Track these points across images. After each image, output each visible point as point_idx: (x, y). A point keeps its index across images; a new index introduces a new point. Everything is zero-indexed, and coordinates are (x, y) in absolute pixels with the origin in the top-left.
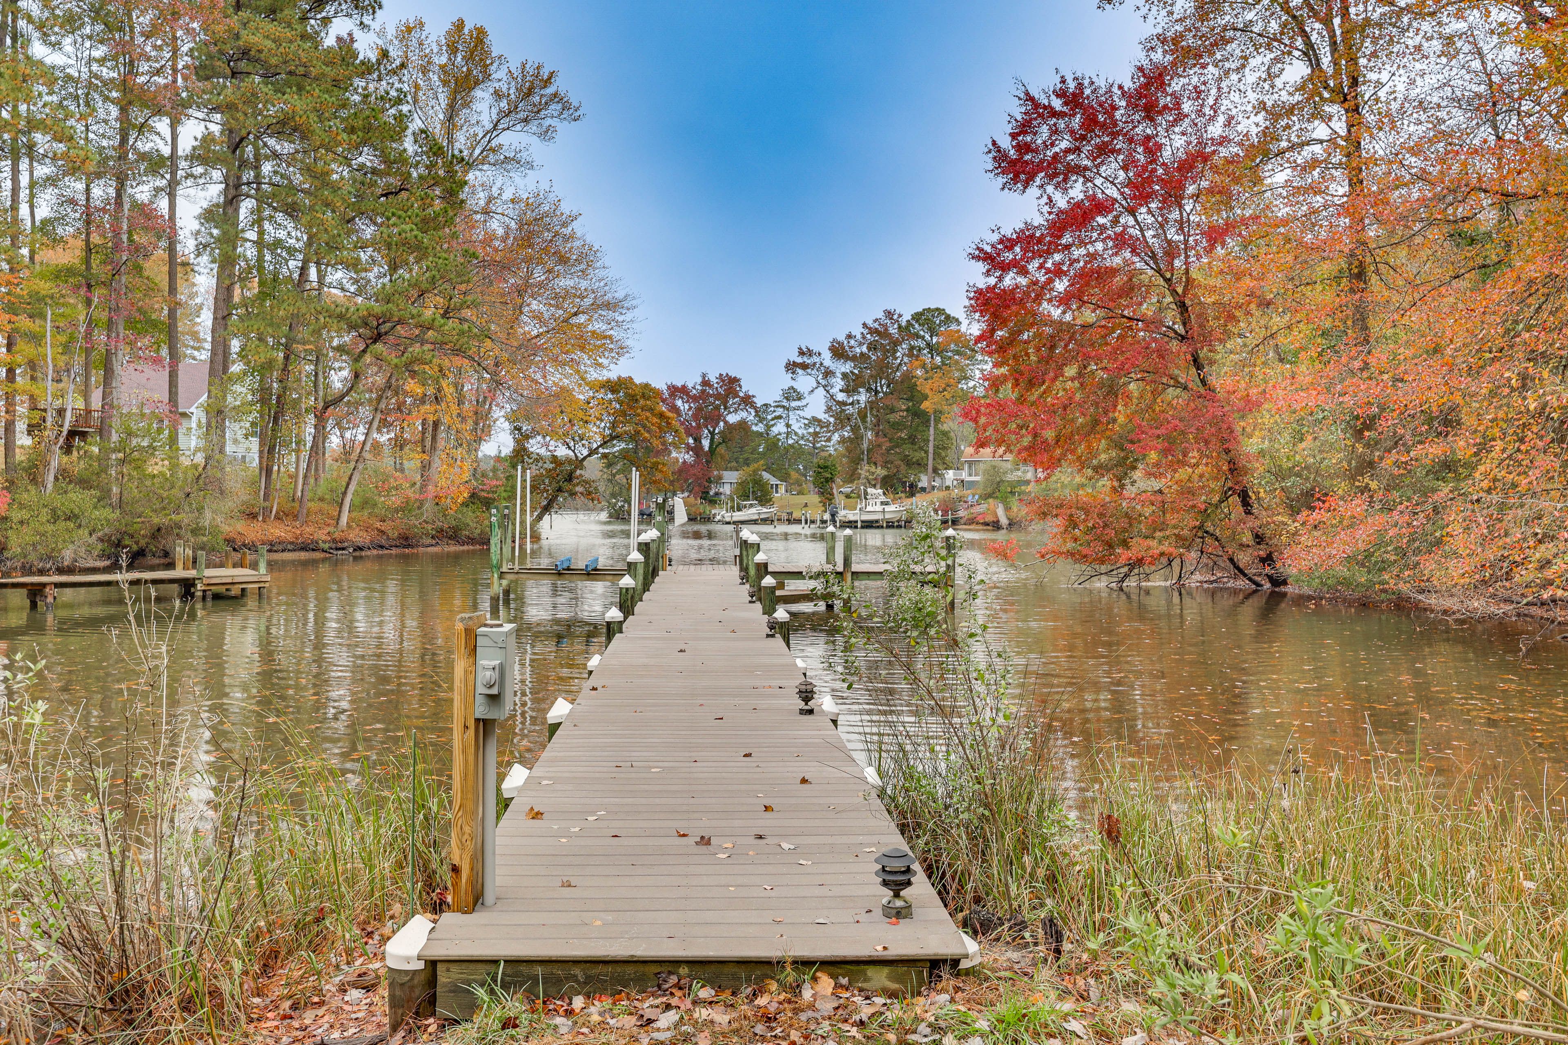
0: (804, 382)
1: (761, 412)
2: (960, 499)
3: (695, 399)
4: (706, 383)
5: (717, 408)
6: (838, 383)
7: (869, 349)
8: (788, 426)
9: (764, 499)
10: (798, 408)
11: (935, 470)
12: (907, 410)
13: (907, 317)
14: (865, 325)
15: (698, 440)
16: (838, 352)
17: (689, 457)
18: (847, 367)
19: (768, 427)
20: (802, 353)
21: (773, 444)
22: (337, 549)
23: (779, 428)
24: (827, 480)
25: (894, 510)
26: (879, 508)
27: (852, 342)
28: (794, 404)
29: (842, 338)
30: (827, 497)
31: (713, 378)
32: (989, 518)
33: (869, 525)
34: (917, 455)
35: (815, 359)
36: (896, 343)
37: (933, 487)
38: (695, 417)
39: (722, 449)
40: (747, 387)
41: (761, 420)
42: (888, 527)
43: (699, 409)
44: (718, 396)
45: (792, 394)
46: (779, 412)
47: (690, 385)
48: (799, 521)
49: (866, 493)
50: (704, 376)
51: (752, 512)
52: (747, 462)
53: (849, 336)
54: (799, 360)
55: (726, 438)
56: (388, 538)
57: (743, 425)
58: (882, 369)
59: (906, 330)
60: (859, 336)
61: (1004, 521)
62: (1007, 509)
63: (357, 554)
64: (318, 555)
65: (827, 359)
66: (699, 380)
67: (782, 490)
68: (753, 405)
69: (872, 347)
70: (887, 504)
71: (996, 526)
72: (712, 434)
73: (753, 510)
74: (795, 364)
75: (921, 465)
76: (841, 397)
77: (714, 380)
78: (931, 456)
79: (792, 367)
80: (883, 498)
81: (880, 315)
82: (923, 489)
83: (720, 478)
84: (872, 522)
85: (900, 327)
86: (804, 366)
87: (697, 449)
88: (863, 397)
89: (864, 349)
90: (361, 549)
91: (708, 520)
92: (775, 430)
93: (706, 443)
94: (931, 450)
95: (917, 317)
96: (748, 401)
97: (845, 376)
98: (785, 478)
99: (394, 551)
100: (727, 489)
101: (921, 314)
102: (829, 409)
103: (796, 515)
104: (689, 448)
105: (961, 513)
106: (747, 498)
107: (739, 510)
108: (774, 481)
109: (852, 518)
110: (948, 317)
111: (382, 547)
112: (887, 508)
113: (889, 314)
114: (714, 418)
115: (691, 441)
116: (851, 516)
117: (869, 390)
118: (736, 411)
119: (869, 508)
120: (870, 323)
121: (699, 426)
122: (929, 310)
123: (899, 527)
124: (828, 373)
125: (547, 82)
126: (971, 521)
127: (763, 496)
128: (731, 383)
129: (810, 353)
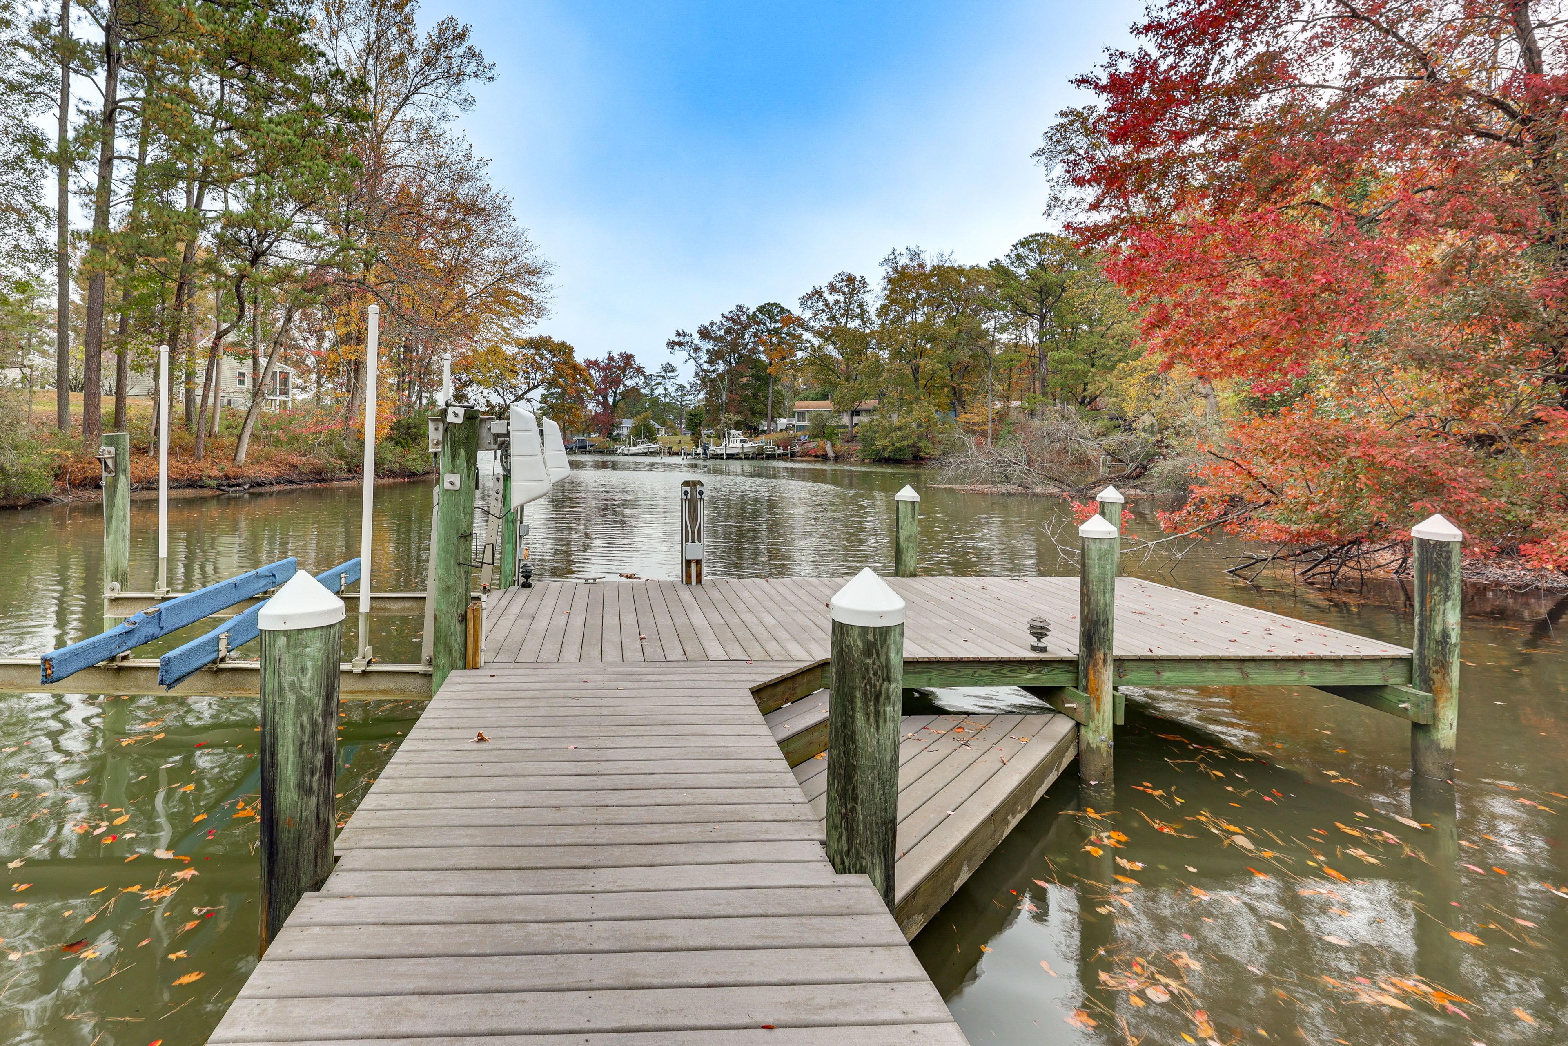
0: (679, 357)
1: (648, 379)
2: (795, 438)
3: (603, 369)
4: (611, 358)
5: (619, 375)
6: (704, 357)
7: (725, 332)
8: (666, 389)
9: (652, 438)
10: (672, 378)
11: (772, 418)
12: (752, 376)
13: (753, 309)
14: (723, 315)
15: (605, 397)
16: (704, 334)
17: (599, 409)
18: (710, 345)
19: (652, 390)
20: (678, 335)
21: (655, 401)
22: (229, 486)
23: (660, 391)
24: (697, 425)
25: (750, 445)
26: (739, 444)
27: (714, 327)
28: (670, 375)
29: (707, 324)
30: (696, 439)
31: (616, 355)
32: (820, 453)
33: (731, 457)
34: (759, 407)
35: (688, 339)
36: (746, 328)
37: (771, 431)
38: (604, 381)
39: (621, 404)
40: (639, 361)
41: (648, 385)
42: (747, 459)
43: (606, 376)
44: (619, 368)
45: (669, 368)
46: (660, 380)
47: (600, 360)
48: (677, 454)
49: (729, 434)
50: (610, 353)
51: (643, 447)
52: (638, 413)
53: (712, 323)
54: (677, 339)
55: (625, 395)
56: (300, 473)
57: (635, 390)
58: (734, 347)
59: (752, 318)
60: (719, 324)
61: (831, 454)
62: (833, 445)
63: (256, 490)
64: (208, 493)
65: (696, 339)
66: (606, 356)
67: (662, 432)
68: (642, 373)
69: (728, 331)
70: (744, 441)
71: (825, 458)
72: (615, 393)
73: (644, 446)
74: (674, 343)
75: (763, 415)
76: (706, 366)
77: (616, 356)
78: (770, 408)
79: (671, 344)
80: (742, 437)
81: (734, 308)
82: (764, 432)
83: (621, 423)
84: (733, 455)
85: (748, 316)
86: (680, 344)
87: (605, 404)
88: (721, 367)
89: (722, 332)
90: (259, 485)
91: (612, 452)
92: (657, 392)
93: (611, 400)
94: (770, 403)
95: (760, 309)
96: (639, 370)
97: (708, 351)
98: (663, 424)
99: (304, 486)
100: (625, 432)
101: (764, 307)
102: (697, 375)
103: (675, 449)
104: (598, 403)
105: (797, 448)
106: (640, 437)
107: (634, 445)
108: (657, 426)
109: (719, 452)
110: (783, 309)
111: (291, 482)
112: (745, 445)
113: (740, 308)
114: (617, 382)
115: (600, 398)
116: (719, 450)
117: (725, 361)
118: (631, 377)
119: (731, 445)
120: (727, 314)
121: (606, 389)
122: (769, 304)
123: (752, 458)
124: (697, 349)
125: (462, 36)
126: (805, 454)
127: (651, 436)
128: (628, 359)
129: (684, 334)
